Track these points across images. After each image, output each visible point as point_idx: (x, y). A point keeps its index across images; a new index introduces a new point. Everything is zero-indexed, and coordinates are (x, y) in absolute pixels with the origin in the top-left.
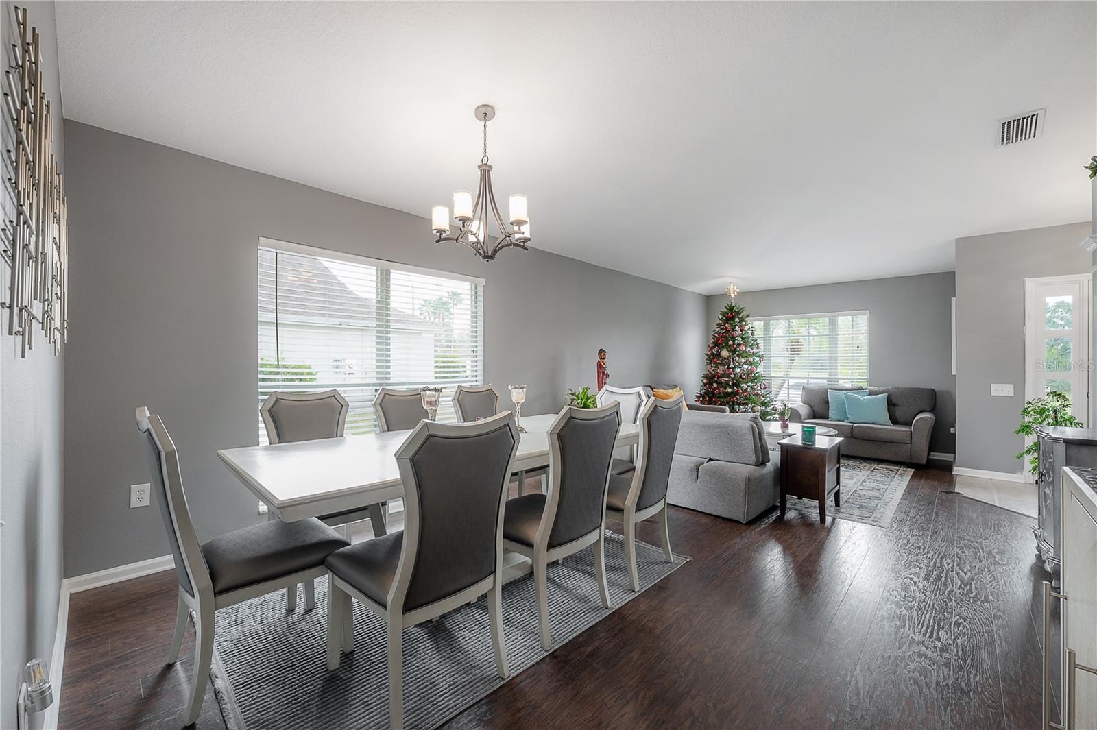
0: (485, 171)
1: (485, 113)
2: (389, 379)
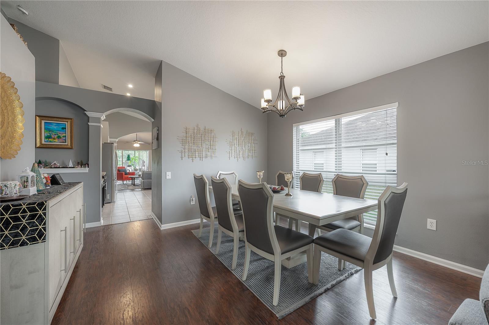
0: (282, 78)
1: (282, 53)
2: (341, 170)
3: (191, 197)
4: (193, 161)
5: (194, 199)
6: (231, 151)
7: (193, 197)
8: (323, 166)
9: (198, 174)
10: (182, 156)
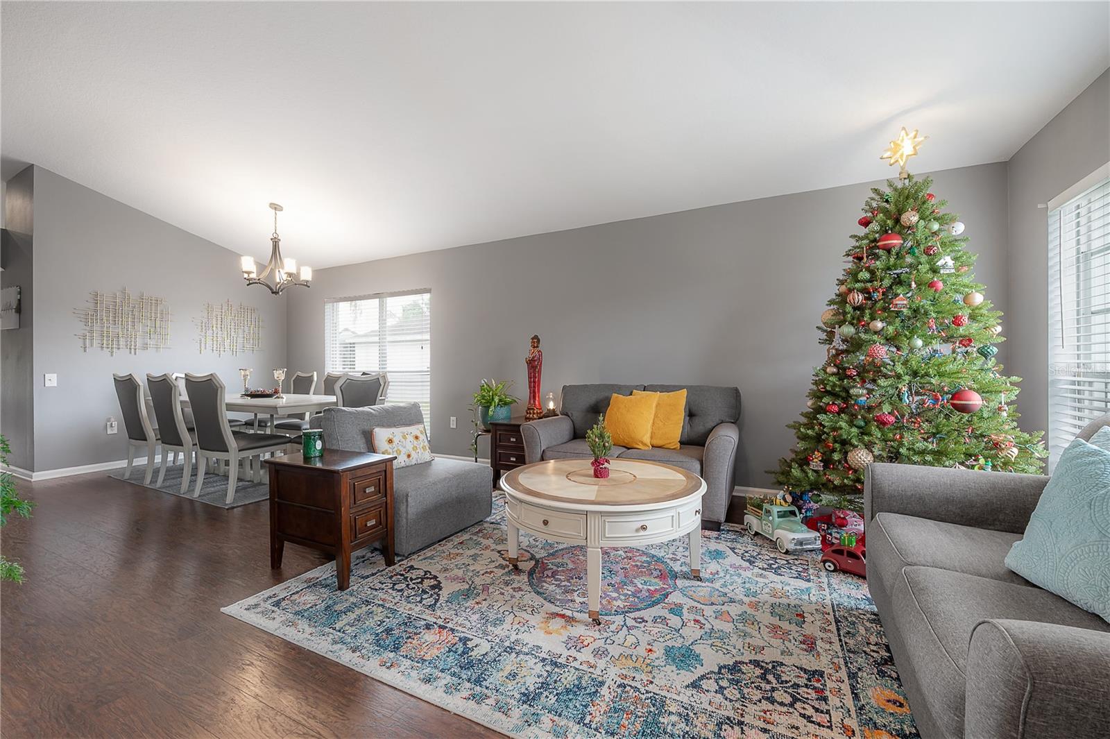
0: (276, 241)
1: (276, 207)
3: (109, 420)
4: (112, 355)
5: (115, 424)
6: (203, 339)
7: (113, 419)
8: (354, 365)
9: (123, 373)
10: (85, 344)
